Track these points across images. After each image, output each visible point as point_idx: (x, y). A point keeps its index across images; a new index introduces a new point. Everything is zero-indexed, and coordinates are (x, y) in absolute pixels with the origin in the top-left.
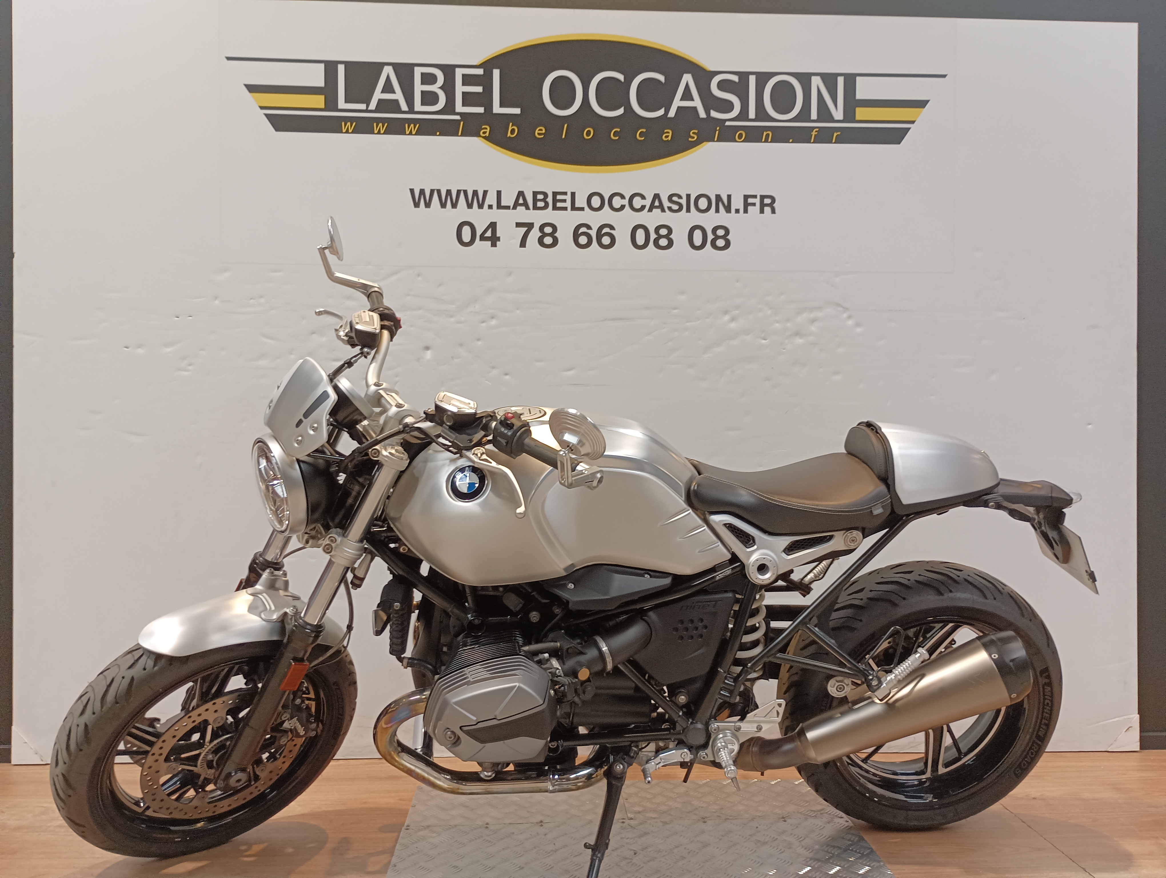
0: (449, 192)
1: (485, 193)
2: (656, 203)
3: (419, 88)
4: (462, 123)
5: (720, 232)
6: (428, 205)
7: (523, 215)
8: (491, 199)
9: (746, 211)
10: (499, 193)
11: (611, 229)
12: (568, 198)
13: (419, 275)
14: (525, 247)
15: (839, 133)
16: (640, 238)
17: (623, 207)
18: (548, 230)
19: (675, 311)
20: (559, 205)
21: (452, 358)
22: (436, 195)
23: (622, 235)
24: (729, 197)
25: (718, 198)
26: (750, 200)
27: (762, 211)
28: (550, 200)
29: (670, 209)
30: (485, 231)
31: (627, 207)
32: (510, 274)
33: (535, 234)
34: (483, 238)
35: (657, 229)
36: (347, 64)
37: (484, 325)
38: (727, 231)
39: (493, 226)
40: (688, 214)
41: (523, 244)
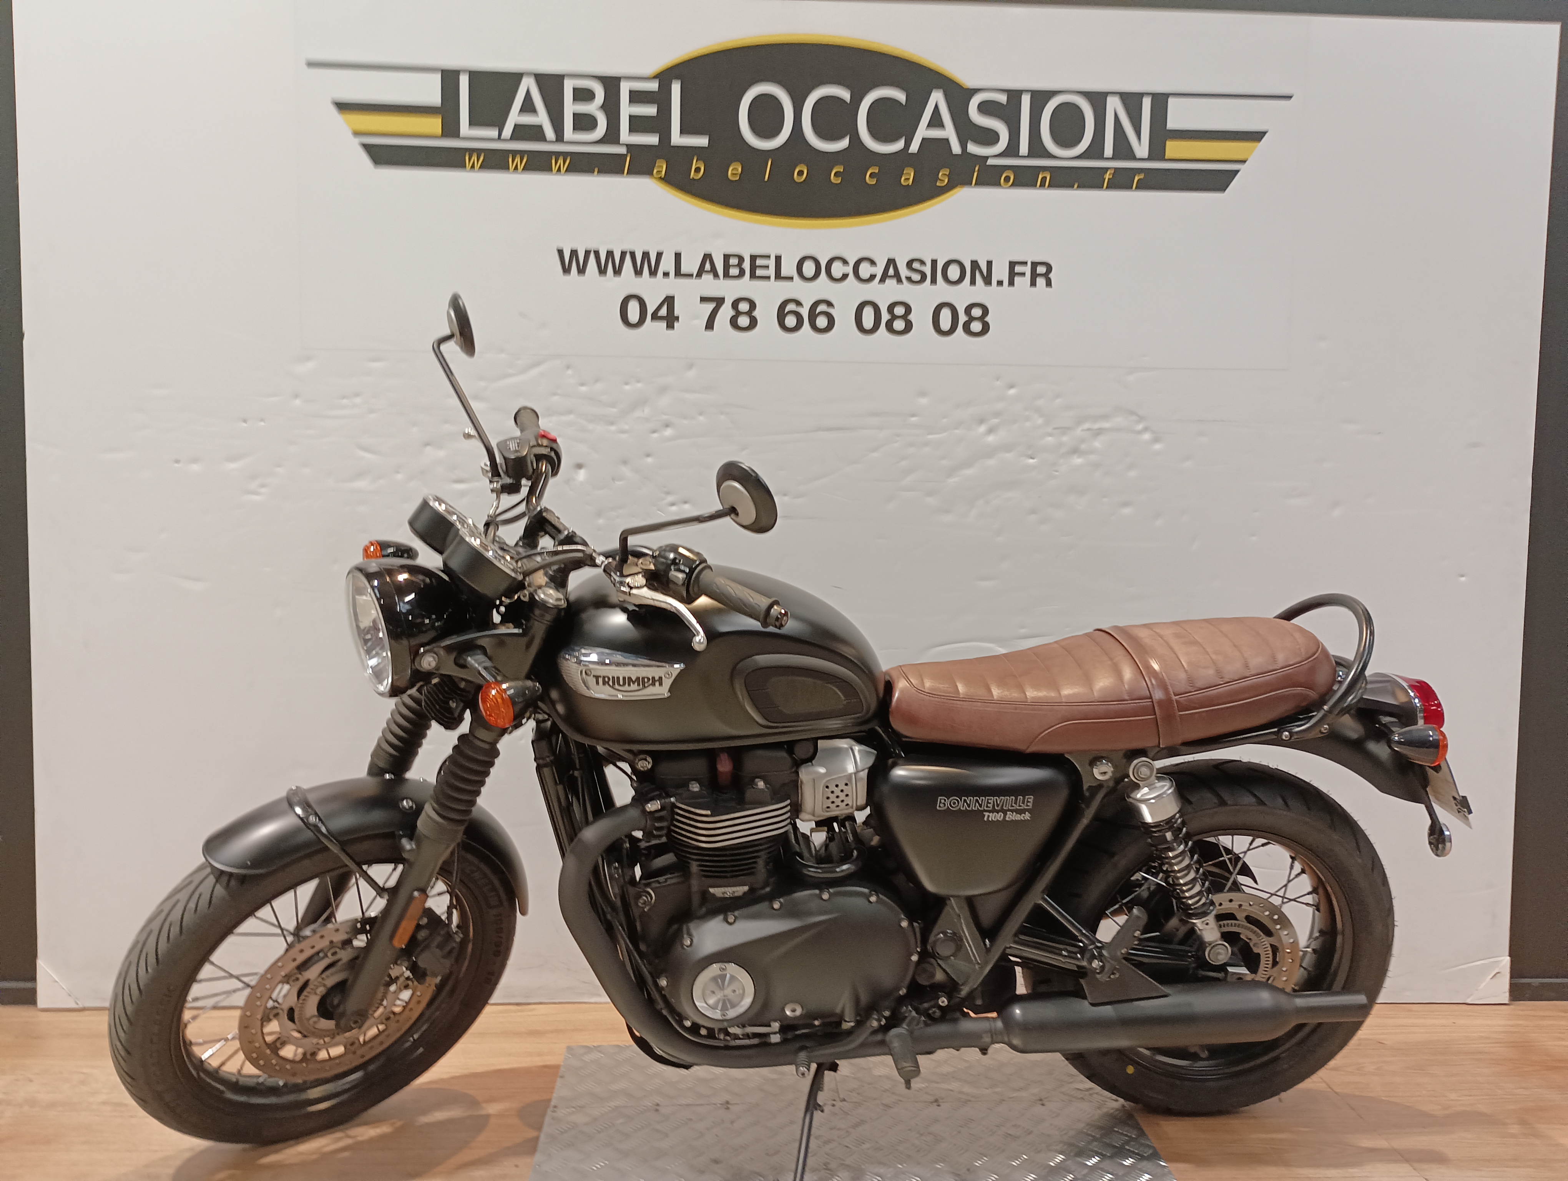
0: (610, 254)
1: (659, 255)
2: (891, 271)
3: (570, 108)
4: (628, 159)
5: (977, 312)
6: (582, 271)
7: (710, 285)
8: (668, 264)
9: (1011, 283)
10: (678, 256)
11: (829, 307)
12: (772, 263)
13: (568, 367)
14: (713, 328)
15: (1142, 176)
16: (868, 319)
17: (845, 276)
18: (744, 307)
19: (913, 419)
20: (759, 272)
21: (613, 479)
22: (592, 257)
23: (844, 316)
24: (989, 264)
25: (975, 264)
26: (1018, 269)
27: (1033, 283)
28: (747, 265)
29: (909, 279)
30: (659, 307)
31: (851, 275)
32: (691, 366)
33: (726, 311)
34: (655, 316)
35: (891, 308)
36: (475, 75)
37: (655, 435)
38: (985, 311)
39: (669, 301)
40: (934, 287)
41: (710, 325)
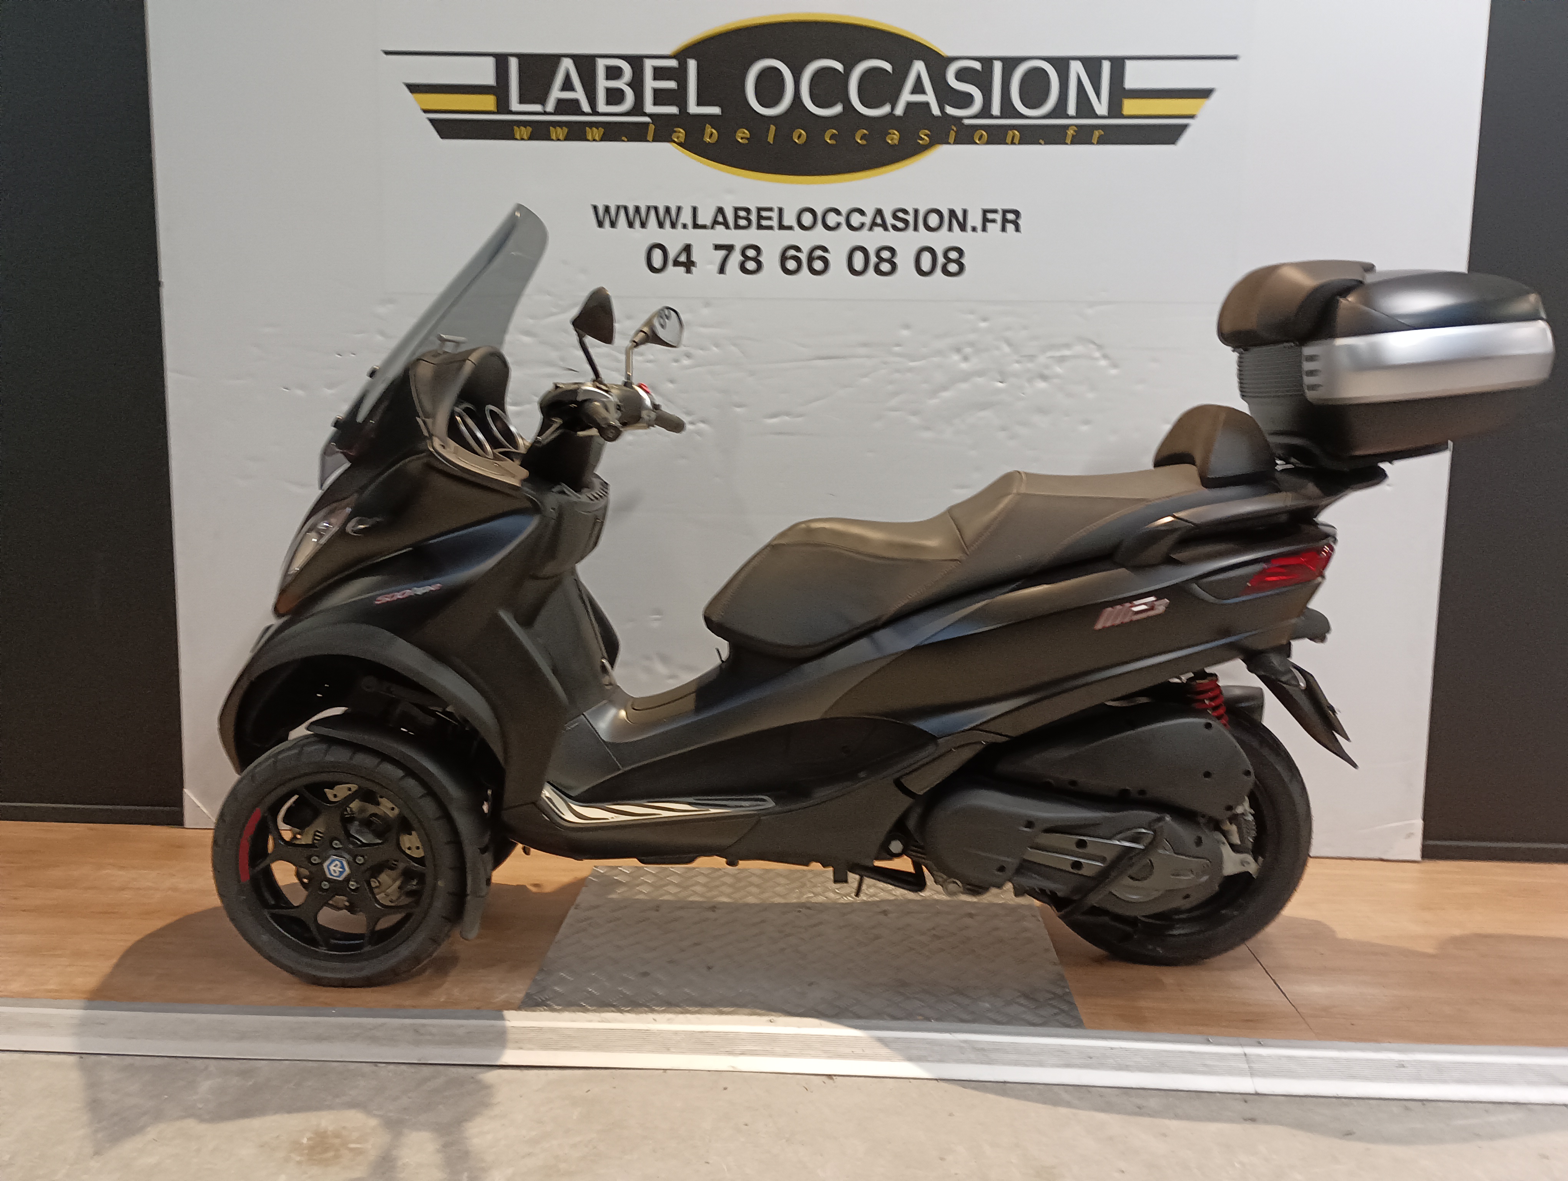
0: (637, 209)
1: (679, 209)
2: (879, 220)
3: (602, 83)
4: (651, 125)
5: (953, 255)
6: (613, 224)
7: (722, 235)
8: (686, 217)
9: (984, 229)
10: (695, 210)
11: (824, 252)
12: (775, 215)
14: (724, 273)
15: (1102, 132)
16: (858, 262)
17: (839, 225)
18: (751, 253)
19: (897, 349)
20: (764, 223)
22: (622, 213)
23: (837, 259)
24: (965, 212)
25: (952, 213)
26: (990, 216)
27: (1004, 229)
28: (754, 217)
30: (679, 255)
31: (844, 225)
32: (707, 304)
33: (736, 258)
34: (676, 263)
35: (878, 252)
36: (522, 58)
37: (676, 364)
38: (961, 253)
39: (687, 249)
40: (916, 233)
41: (722, 270)
